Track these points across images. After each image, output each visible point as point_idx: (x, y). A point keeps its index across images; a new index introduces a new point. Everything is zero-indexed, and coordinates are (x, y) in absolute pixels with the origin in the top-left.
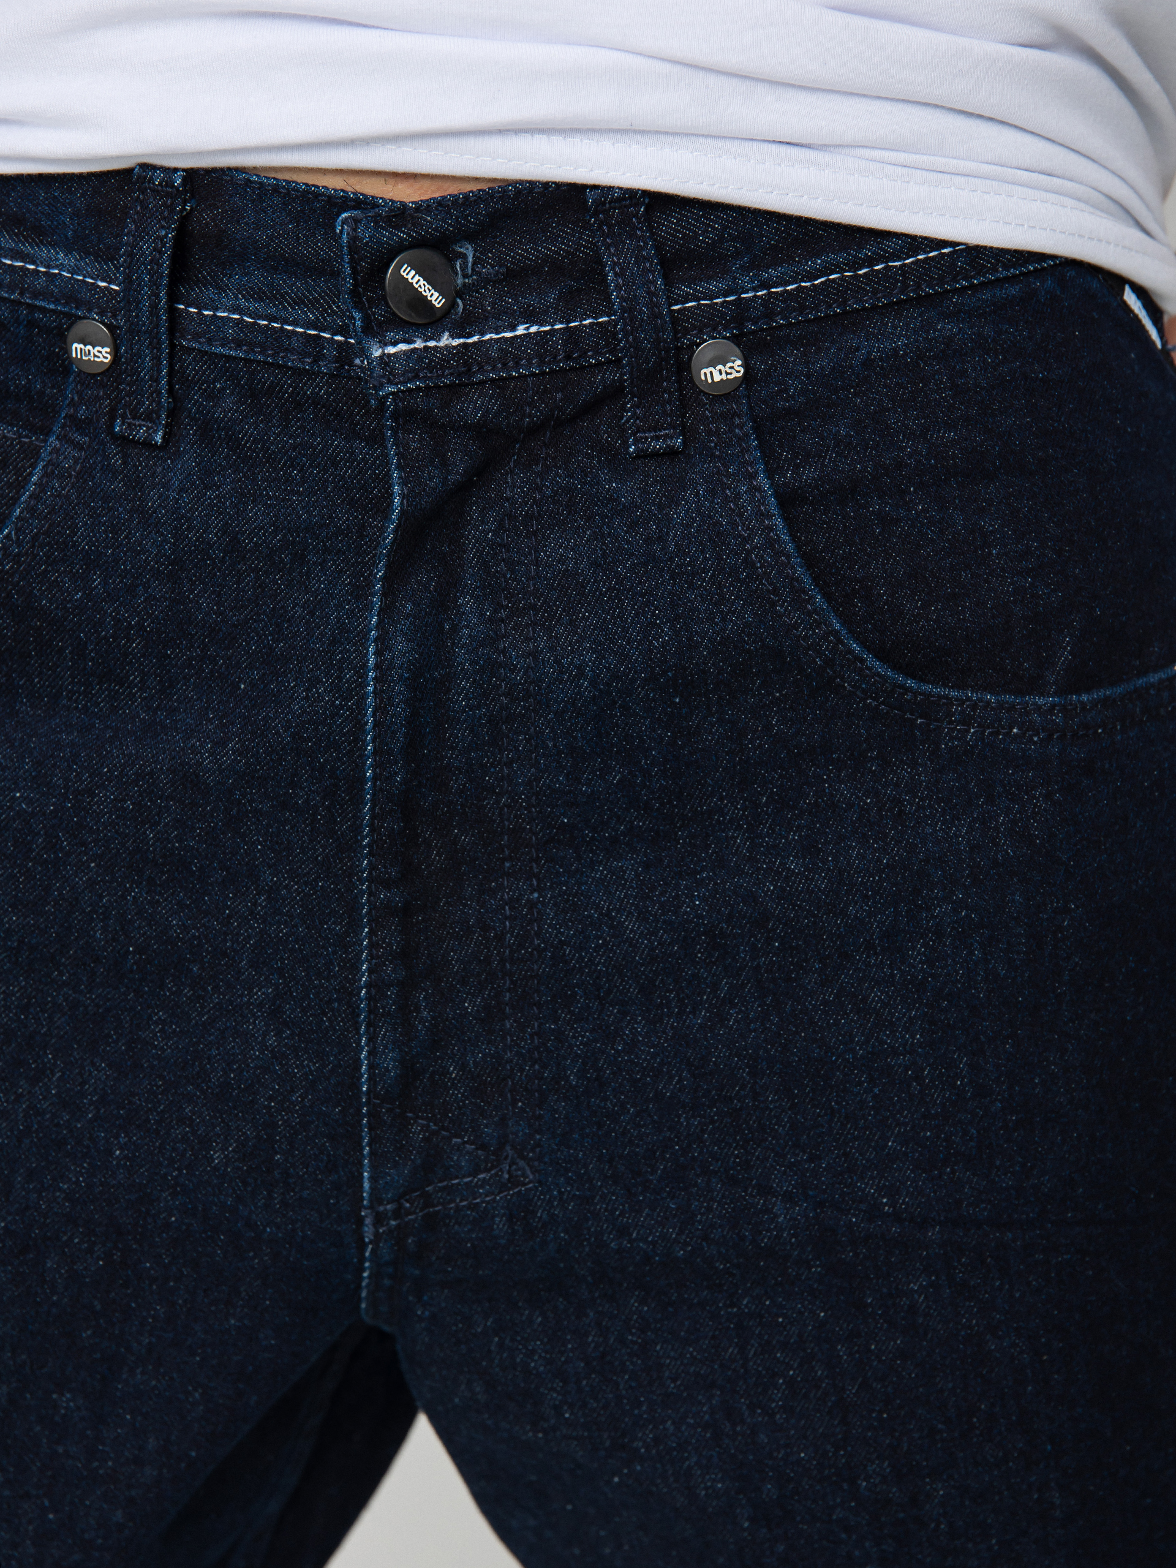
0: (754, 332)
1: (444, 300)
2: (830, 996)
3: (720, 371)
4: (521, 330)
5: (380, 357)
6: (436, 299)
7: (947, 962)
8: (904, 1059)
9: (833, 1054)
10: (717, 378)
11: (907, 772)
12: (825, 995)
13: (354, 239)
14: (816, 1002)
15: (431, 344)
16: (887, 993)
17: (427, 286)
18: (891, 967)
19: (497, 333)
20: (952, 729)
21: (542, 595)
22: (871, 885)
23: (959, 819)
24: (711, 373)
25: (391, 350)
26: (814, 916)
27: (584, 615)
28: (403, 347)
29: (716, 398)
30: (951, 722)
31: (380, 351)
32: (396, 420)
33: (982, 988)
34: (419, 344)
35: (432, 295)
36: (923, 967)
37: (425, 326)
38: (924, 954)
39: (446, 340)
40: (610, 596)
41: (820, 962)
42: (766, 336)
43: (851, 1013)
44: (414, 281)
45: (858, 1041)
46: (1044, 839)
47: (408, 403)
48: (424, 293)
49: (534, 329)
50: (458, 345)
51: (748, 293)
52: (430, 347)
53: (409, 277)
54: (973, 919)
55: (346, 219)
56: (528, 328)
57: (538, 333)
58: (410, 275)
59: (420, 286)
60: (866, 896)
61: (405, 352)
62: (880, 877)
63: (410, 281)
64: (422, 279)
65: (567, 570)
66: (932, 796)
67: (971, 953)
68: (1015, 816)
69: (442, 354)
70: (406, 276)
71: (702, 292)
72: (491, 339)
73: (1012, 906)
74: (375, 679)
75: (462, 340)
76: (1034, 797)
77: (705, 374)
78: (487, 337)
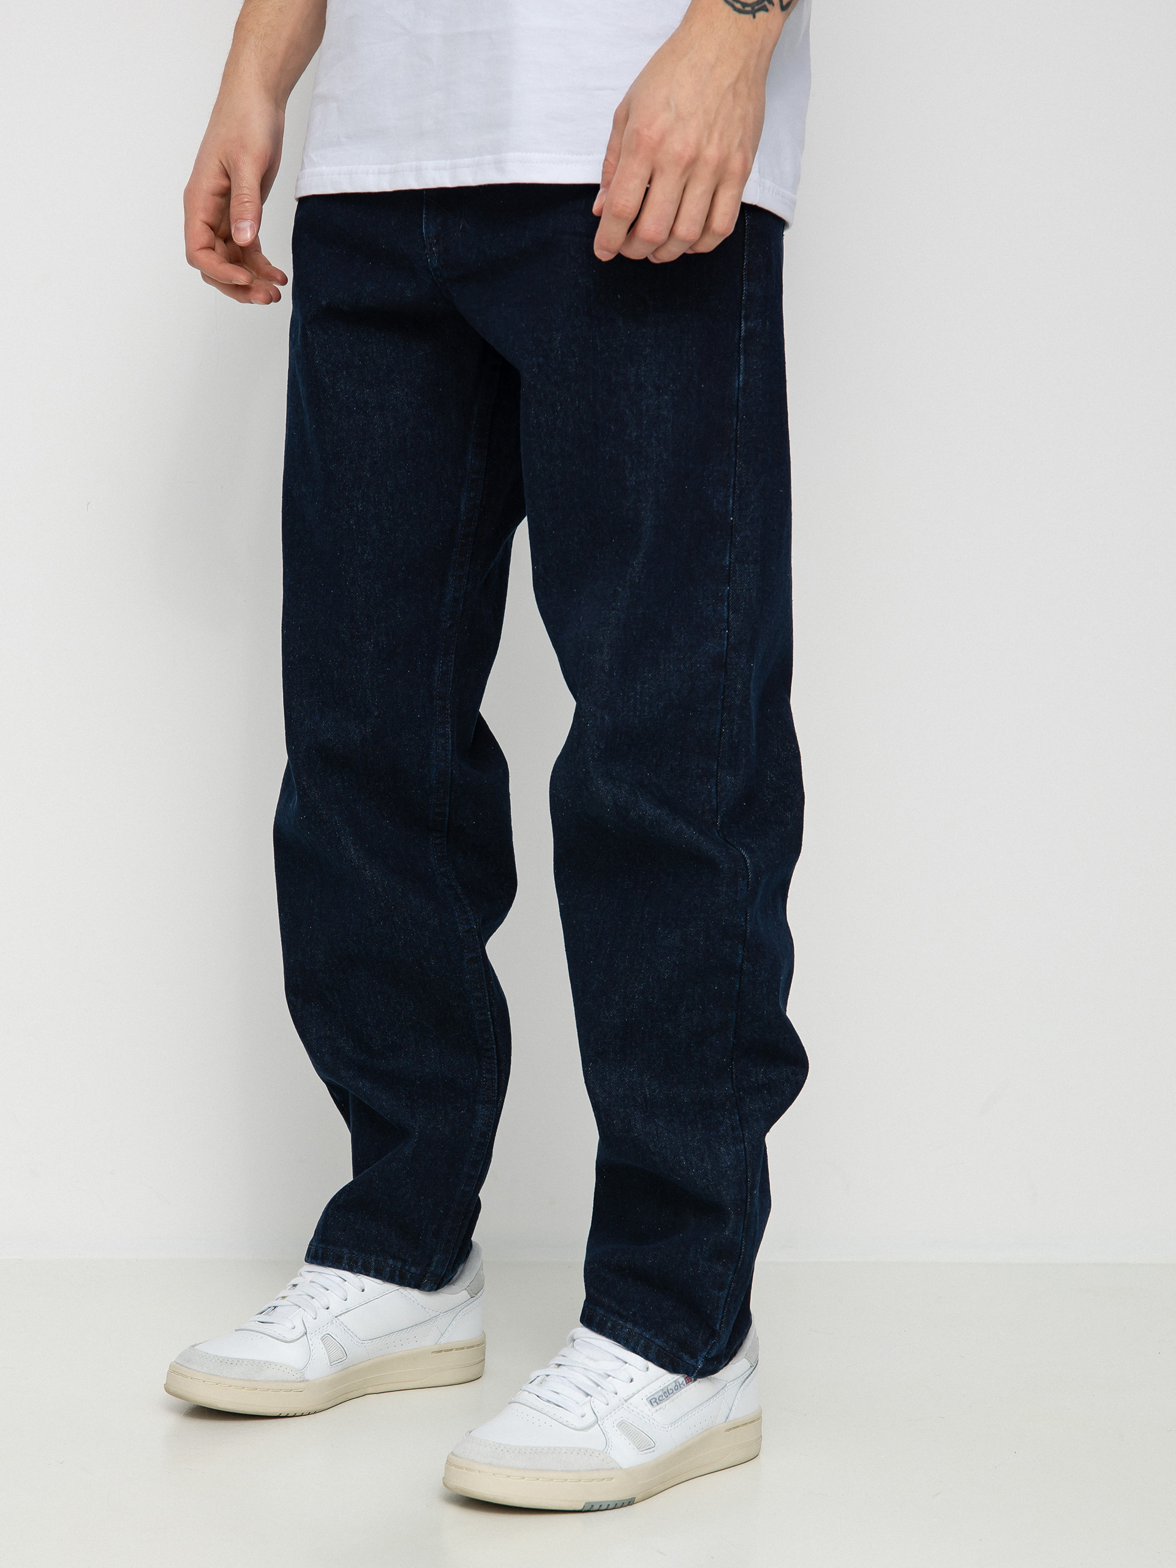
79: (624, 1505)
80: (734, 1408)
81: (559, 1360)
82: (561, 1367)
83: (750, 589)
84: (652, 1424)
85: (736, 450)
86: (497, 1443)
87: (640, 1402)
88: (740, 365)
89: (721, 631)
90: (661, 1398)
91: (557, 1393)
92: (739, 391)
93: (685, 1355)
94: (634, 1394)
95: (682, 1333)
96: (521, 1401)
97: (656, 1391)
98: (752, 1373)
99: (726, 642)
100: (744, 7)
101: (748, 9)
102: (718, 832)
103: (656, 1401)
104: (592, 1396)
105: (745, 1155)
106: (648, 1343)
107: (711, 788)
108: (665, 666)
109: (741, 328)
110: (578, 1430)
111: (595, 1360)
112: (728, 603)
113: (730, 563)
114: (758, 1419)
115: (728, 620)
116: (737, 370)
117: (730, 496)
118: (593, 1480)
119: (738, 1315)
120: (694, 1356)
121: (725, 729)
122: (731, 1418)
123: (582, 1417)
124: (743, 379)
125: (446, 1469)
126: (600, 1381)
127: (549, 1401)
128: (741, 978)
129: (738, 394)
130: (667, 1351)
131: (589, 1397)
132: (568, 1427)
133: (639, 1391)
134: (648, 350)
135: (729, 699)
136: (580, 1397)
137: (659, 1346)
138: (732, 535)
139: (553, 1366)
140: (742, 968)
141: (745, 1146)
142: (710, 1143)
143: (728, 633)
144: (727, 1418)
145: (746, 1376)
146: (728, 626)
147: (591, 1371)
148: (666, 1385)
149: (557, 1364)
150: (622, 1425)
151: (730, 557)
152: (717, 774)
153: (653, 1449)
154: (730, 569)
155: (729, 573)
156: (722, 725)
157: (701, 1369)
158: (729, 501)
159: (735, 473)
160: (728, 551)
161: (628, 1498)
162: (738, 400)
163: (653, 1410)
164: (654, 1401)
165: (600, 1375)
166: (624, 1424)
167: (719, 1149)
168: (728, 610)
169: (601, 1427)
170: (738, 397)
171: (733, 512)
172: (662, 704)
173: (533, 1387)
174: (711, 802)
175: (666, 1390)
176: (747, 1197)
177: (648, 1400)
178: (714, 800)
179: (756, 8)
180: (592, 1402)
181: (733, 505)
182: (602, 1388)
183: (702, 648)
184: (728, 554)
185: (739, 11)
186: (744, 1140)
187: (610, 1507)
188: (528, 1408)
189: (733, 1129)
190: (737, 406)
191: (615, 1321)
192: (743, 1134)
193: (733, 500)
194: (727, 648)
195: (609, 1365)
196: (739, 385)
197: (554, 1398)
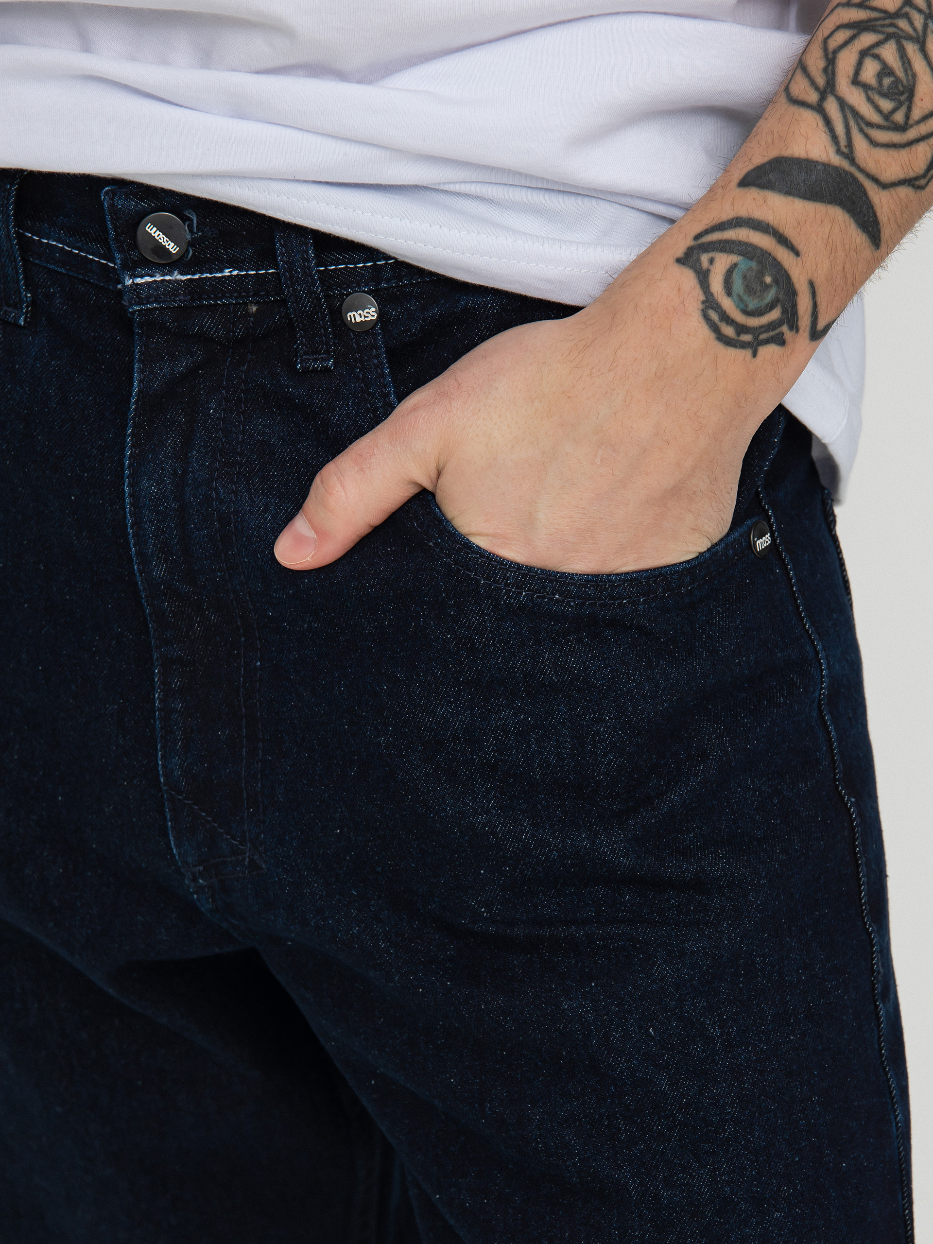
0: (386, 289)
1: (178, 248)
2: (430, 770)
3: (360, 314)
4: (227, 273)
5: (131, 285)
6: (172, 248)
7: (512, 751)
8: (482, 817)
9: (431, 813)
10: (358, 320)
11: (476, 619)
12: (426, 769)
13: (112, 205)
14: (420, 774)
15: (168, 278)
16: (470, 771)
17: (166, 238)
18: (471, 753)
19: (211, 274)
20: (509, 590)
21: (246, 455)
22: (453, 694)
23: (515, 656)
24: (354, 315)
25: (139, 280)
26: (412, 713)
27: (273, 473)
28: (148, 279)
29: (358, 335)
30: (507, 585)
31: (131, 281)
32: (141, 328)
33: (538, 772)
34: (159, 278)
35: (169, 245)
36: (494, 754)
37: (164, 266)
38: (495, 745)
39: (177, 276)
40: (291, 463)
41: (422, 745)
42: (396, 291)
43: (444, 782)
44: (156, 235)
45: (449, 803)
46: (580, 670)
47: (149, 318)
48: (163, 243)
49: (235, 273)
50: (185, 280)
51: (380, 261)
52: (166, 280)
53: (152, 232)
54: (530, 722)
55: (107, 191)
56: (230, 272)
57: (238, 275)
58: (153, 231)
59: (160, 238)
60: (449, 701)
61: (147, 283)
62: (459, 689)
63: (153, 234)
64: (161, 234)
65: (263, 440)
66: (495, 638)
67: (529, 746)
68: (557, 653)
69: (173, 285)
70: (150, 232)
71: (348, 259)
72: (207, 277)
73: (558, 714)
74: (130, 503)
75: (189, 277)
76: (569, 641)
77: (350, 316)
78: (205, 276)
100: (739, 334)
101: (746, 338)
179: (763, 337)
185: (728, 341)
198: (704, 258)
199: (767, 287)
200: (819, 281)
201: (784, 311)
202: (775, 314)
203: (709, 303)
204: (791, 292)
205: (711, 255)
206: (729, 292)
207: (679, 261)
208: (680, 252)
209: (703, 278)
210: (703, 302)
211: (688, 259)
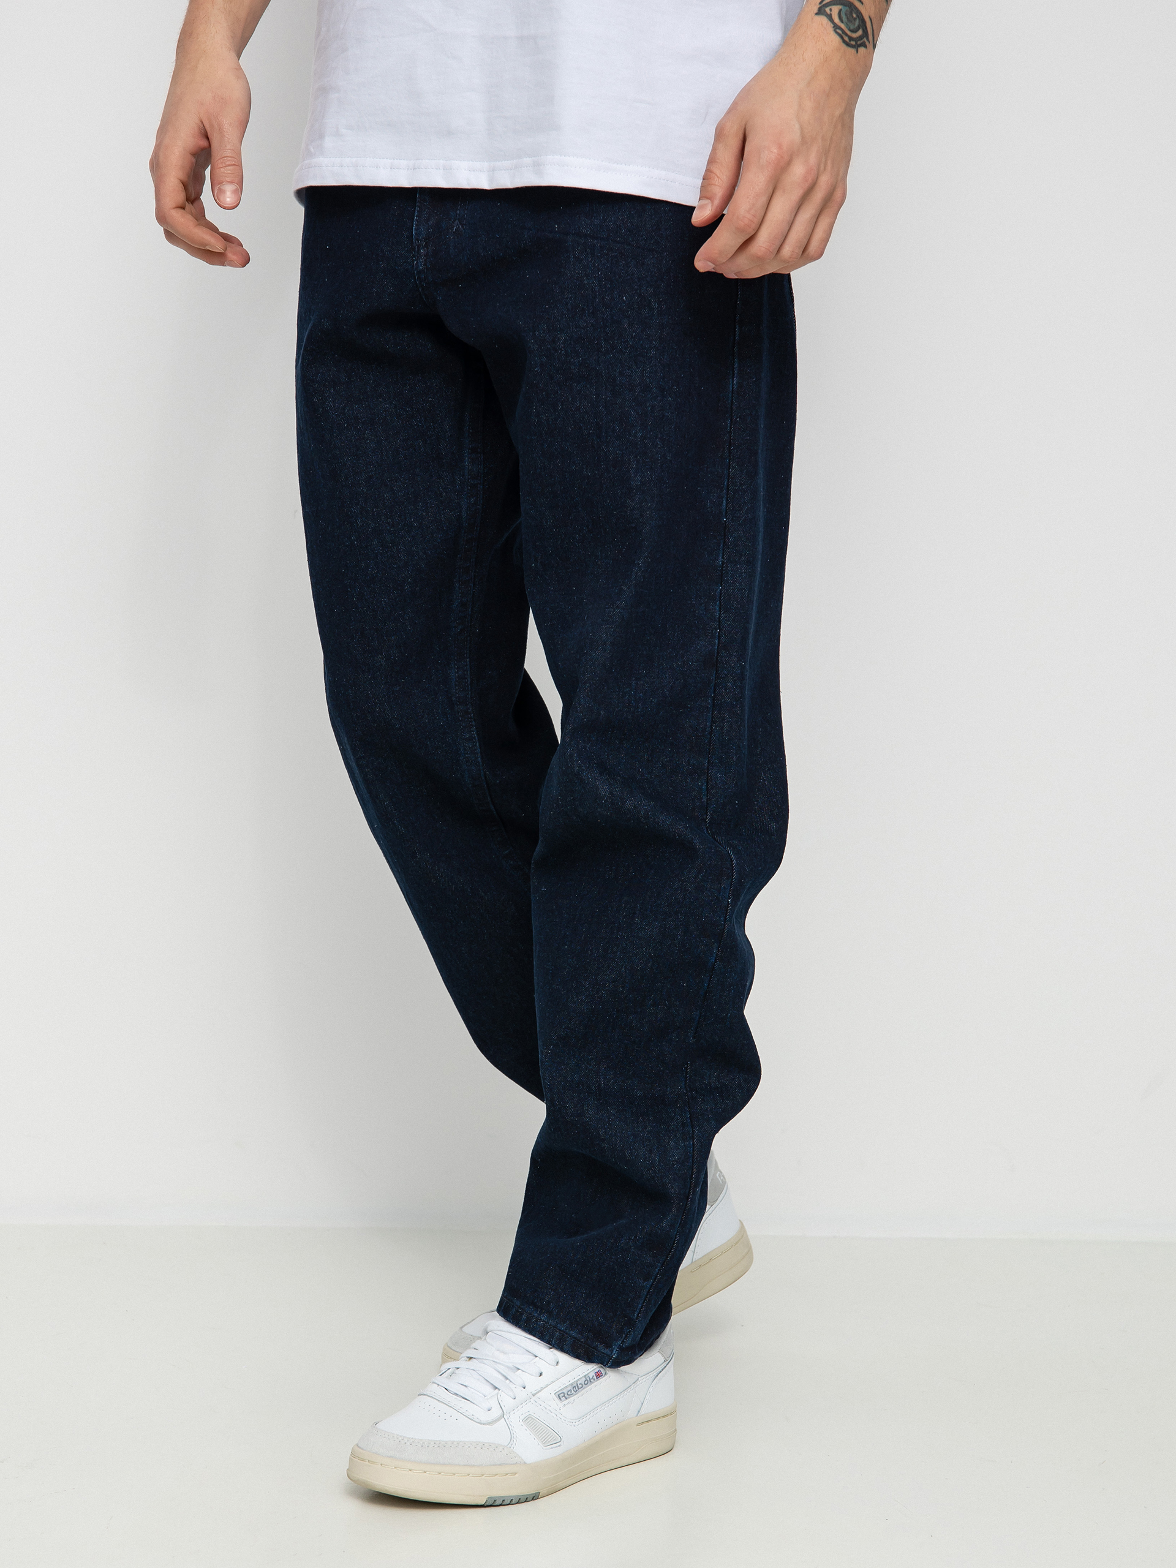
79: (528, 1500)
80: (645, 1403)
81: (470, 1353)
82: (472, 1360)
83: (742, 589)
84: (559, 1419)
85: (730, 453)
86: (401, 1436)
87: (549, 1394)
88: (733, 368)
89: (712, 631)
90: (569, 1393)
91: (466, 1386)
92: (733, 393)
93: (601, 1344)
94: (542, 1389)
95: (596, 1323)
96: (429, 1393)
97: (565, 1386)
98: (665, 1367)
99: (717, 641)
100: (850, 41)
101: (853, 43)
102: (707, 828)
103: (564, 1396)
104: (499, 1390)
105: (693, 1151)
106: (563, 1335)
107: (702, 785)
108: (659, 662)
109: (735, 331)
110: (484, 1424)
111: (505, 1353)
112: (720, 603)
113: (723, 563)
114: (672, 1413)
115: (719, 619)
116: (731, 373)
117: (723, 497)
118: (496, 1475)
119: (658, 1308)
120: (608, 1346)
121: (716, 727)
122: (643, 1412)
123: (489, 1410)
124: (737, 382)
125: (351, 1460)
126: (510, 1375)
127: (456, 1394)
128: (711, 978)
129: (732, 397)
130: (582, 1342)
131: (497, 1390)
132: (474, 1421)
133: (547, 1386)
134: (653, 352)
135: (719, 697)
136: (489, 1389)
137: (574, 1338)
138: (725, 536)
139: (463, 1359)
140: (714, 968)
141: (693, 1143)
142: (659, 1135)
143: (719, 632)
144: (639, 1412)
145: (660, 1370)
146: (719, 625)
147: (500, 1364)
148: (575, 1380)
149: (468, 1357)
150: (529, 1420)
151: (723, 558)
152: (708, 772)
153: (558, 1444)
154: (722, 569)
155: (722, 573)
156: (713, 722)
157: (615, 1358)
158: (722, 502)
159: (729, 474)
160: (721, 552)
161: (532, 1493)
162: (732, 402)
163: (561, 1404)
164: (562, 1396)
165: (509, 1367)
166: (530, 1419)
167: (669, 1142)
168: (720, 609)
169: (507, 1421)
170: (732, 400)
171: (726, 512)
172: (655, 700)
173: (443, 1380)
174: (702, 798)
175: (575, 1385)
176: (689, 1192)
177: (557, 1394)
178: (704, 797)
179: (859, 43)
180: (499, 1396)
181: (727, 506)
182: (511, 1381)
183: (694, 646)
184: (721, 555)
185: (848, 44)
186: (693, 1137)
187: (513, 1502)
188: (435, 1401)
189: (683, 1125)
190: (732, 408)
191: (530, 1314)
192: (693, 1131)
193: (727, 500)
194: (718, 647)
195: (519, 1359)
196: (733, 388)
197: (462, 1391)
198: (827, 10)
199: (855, 19)
200: (872, 16)
201: (863, 31)
202: (860, 32)
203: (836, 27)
204: (863, 21)
205: (830, 7)
206: (842, 21)
207: (816, 14)
208: (816, 11)
209: (830, 17)
210: (833, 27)
211: (821, 11)
